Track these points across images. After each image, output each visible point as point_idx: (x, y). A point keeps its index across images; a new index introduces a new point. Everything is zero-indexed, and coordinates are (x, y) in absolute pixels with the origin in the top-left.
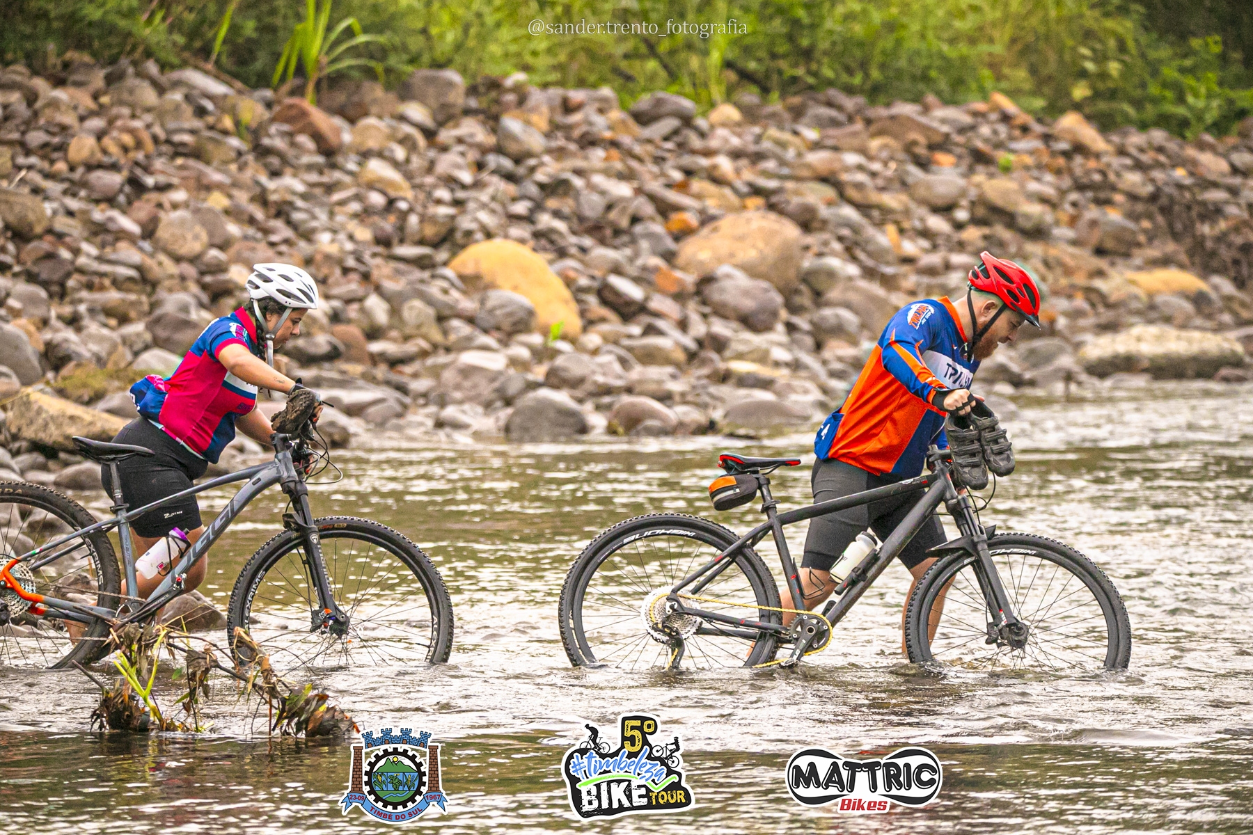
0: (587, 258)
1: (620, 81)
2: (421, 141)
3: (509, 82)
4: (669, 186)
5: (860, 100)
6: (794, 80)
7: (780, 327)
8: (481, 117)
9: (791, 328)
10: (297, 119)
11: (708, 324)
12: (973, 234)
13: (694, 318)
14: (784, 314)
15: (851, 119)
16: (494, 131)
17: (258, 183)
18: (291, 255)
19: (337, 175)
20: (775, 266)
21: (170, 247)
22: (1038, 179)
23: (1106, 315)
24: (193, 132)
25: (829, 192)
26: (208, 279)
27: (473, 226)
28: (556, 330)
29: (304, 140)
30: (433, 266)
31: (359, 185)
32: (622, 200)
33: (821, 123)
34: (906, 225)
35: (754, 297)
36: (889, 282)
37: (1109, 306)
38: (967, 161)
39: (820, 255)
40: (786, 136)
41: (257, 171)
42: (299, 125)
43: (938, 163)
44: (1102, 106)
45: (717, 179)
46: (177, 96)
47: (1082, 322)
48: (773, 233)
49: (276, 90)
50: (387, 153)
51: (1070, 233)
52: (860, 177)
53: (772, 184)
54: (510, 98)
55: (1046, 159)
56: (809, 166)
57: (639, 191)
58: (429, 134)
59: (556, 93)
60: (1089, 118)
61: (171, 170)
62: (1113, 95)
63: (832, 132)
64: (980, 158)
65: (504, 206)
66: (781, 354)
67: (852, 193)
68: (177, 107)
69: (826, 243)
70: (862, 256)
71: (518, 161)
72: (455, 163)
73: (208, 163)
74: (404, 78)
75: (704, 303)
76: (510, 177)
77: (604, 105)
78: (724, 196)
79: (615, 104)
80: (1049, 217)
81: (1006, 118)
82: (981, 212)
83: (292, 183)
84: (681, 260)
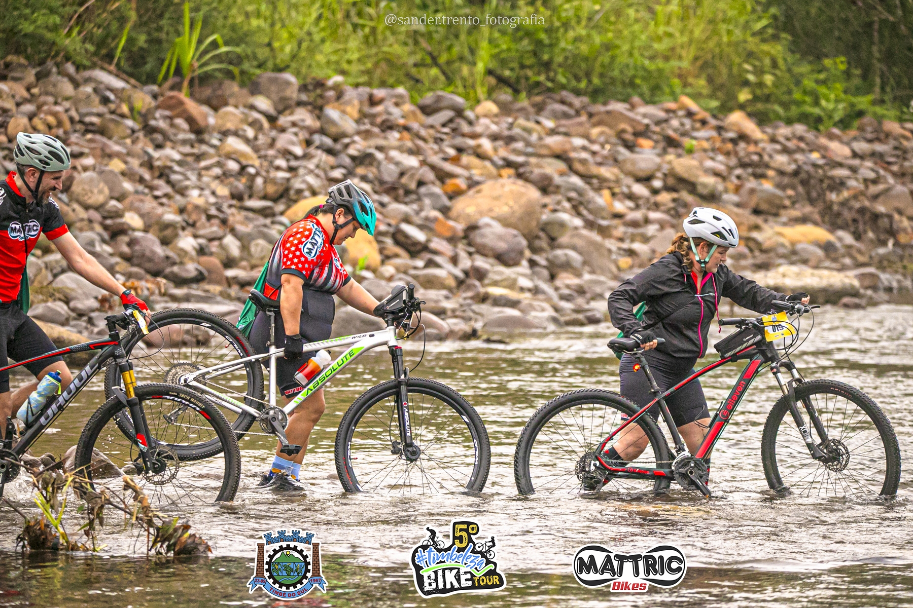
0: (384, 210)
1: (412, 82)
2: (266, 124)
3: (330, 83)
4: (445, 159)
5: (585, 99)
6: (538, 84)
7: (525, 263)
8: (309, 107)
9: (533, 263)
10: (176, 107)
11: (473, 261)
12: (665, 198)
13: (463, 255)
14: (528, 253)
15: (578, 113)
16: (319, 118)
17: (146, 153)
18: (169, 206)
19: (204, 148)
20: (521, 219)
21: (81, 198)
22: (712, 159)
23: (761, 258)
24: (99, 115)
25: (562, 166)
26: (109, 222)
27: (303, 186)
28: (361, 263)
29: (179, 121)
30: (273, 215)
31: (220, 156)
32: (412, 168)
33: (555, 116)
34: (617, 190)
35: (506, 242)
36: (604, 232)
37: (763, 251)
38: (662, 145)
39: (555, 211)
40: (531, 125)
41: (145, 144)
42: (178, 111)
43: (641, 146)
44: (760, 106)
45: (481, 156)
46: (88, 89)
47: (743, 263)
48: (521, 195)
49: (160, 85)
50: (241, 133)
51: (735, 198)
52: (584, 155)
53: (520, 159)
54: (331, 94)
55: (718, 144)
56: (547, 147)
57: (424, 163)
58: (272, 119)
59: (364, 90)
60: (750, 115)
61: (82, 142)
62: (767, 99)
63: (564, 122)
64: (671, 143)
65: (325, 172)
66: (525, 282)
67: (578, 167)
68: (88, 97)
69: (559, 203)
70: (585, 212)
71: (336, 140)
72: (290, 141)
73: (110, 138)
74: (253, 78)
75: (470, 244)
76: (330, 151)
77: (400, 101)
78: (485, 167)
79: (407, 99)
80: (720, 187)
81: (690, 114)
82: (671, 181)
83: (171, 153)
84: (453, 213)
